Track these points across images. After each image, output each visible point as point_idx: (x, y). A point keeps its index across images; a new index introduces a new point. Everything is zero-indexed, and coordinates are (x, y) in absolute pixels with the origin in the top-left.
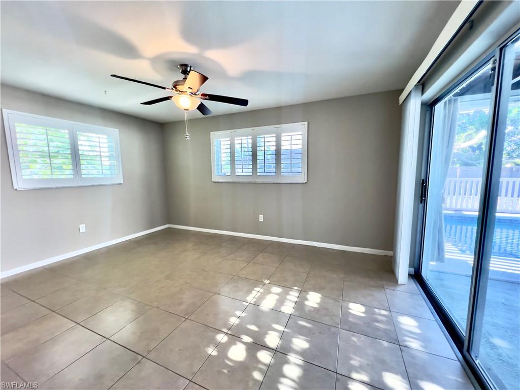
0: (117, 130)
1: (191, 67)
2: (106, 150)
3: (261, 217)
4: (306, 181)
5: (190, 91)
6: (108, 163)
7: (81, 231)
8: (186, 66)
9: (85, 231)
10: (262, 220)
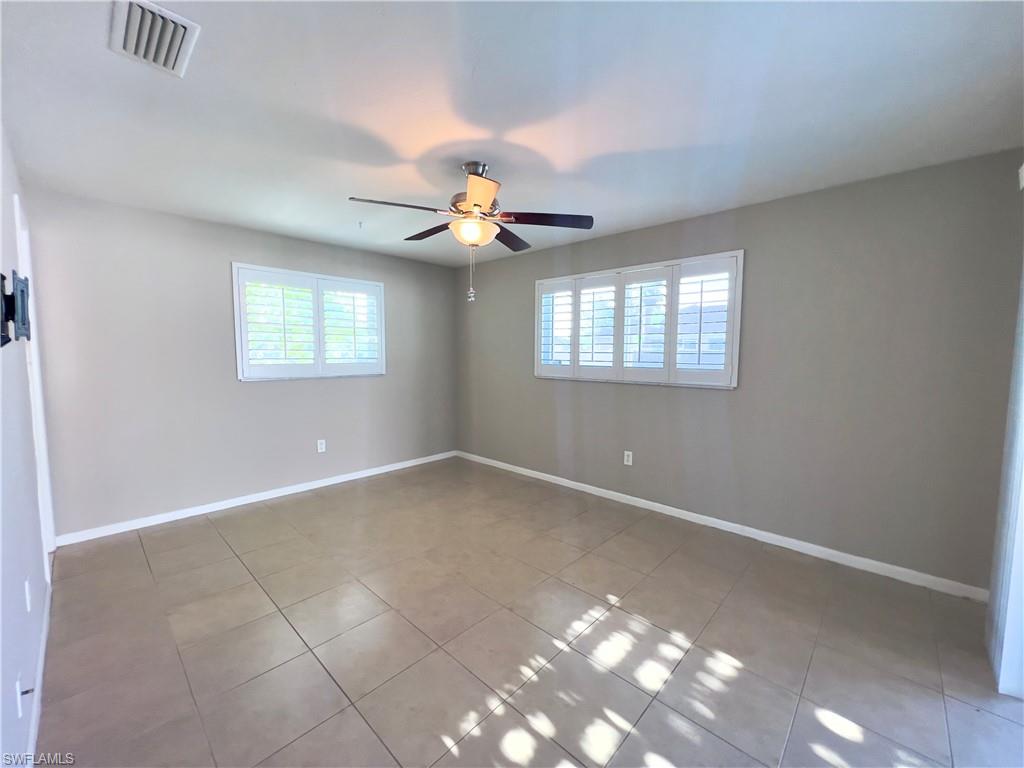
0: (382, 285)
1: (484, 166)
2: (364, 318)
3: (628, 456)
4: (735, 385)
5: (476, 210)
6: (366, 339)
7: (319, 451)
8: (476, 164)
9: (324, 450)
10: (630, 463)
